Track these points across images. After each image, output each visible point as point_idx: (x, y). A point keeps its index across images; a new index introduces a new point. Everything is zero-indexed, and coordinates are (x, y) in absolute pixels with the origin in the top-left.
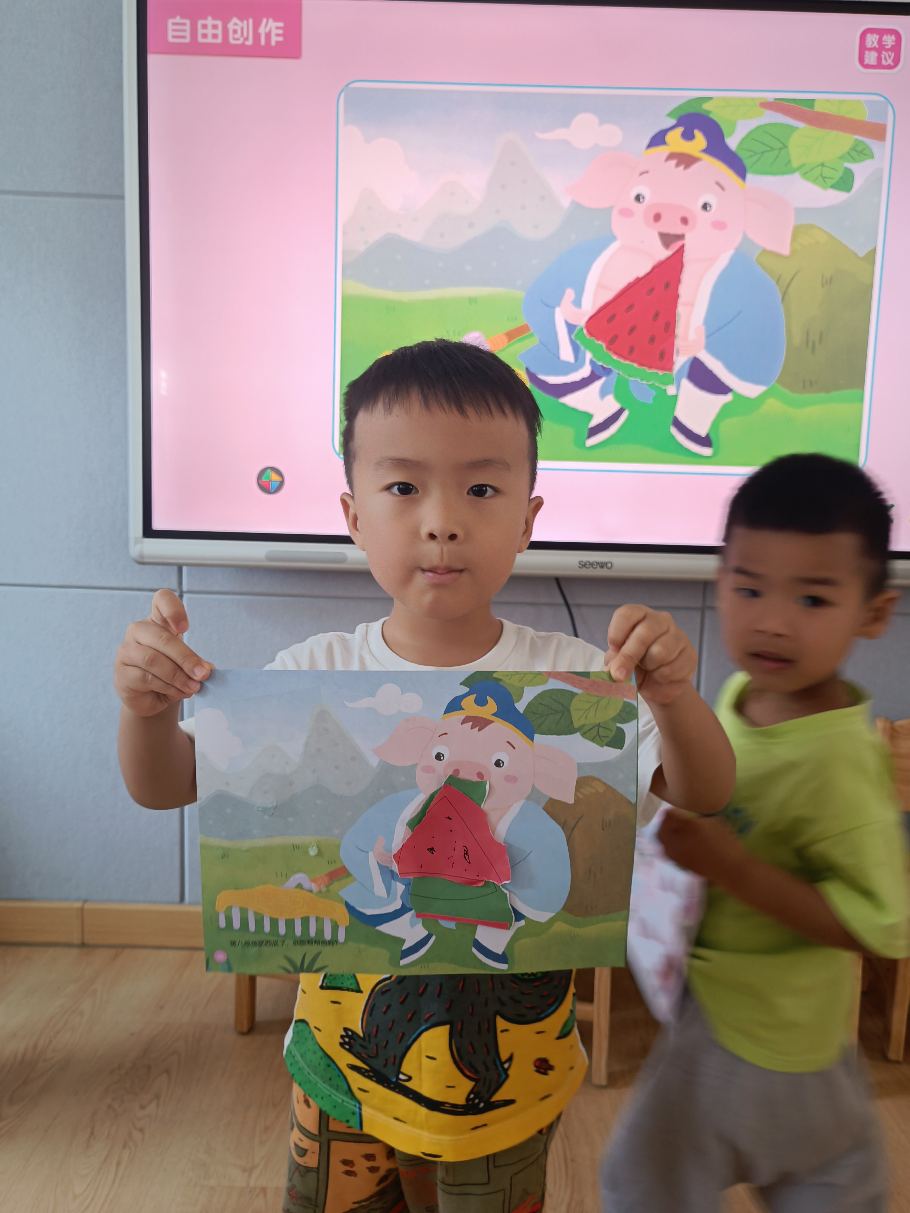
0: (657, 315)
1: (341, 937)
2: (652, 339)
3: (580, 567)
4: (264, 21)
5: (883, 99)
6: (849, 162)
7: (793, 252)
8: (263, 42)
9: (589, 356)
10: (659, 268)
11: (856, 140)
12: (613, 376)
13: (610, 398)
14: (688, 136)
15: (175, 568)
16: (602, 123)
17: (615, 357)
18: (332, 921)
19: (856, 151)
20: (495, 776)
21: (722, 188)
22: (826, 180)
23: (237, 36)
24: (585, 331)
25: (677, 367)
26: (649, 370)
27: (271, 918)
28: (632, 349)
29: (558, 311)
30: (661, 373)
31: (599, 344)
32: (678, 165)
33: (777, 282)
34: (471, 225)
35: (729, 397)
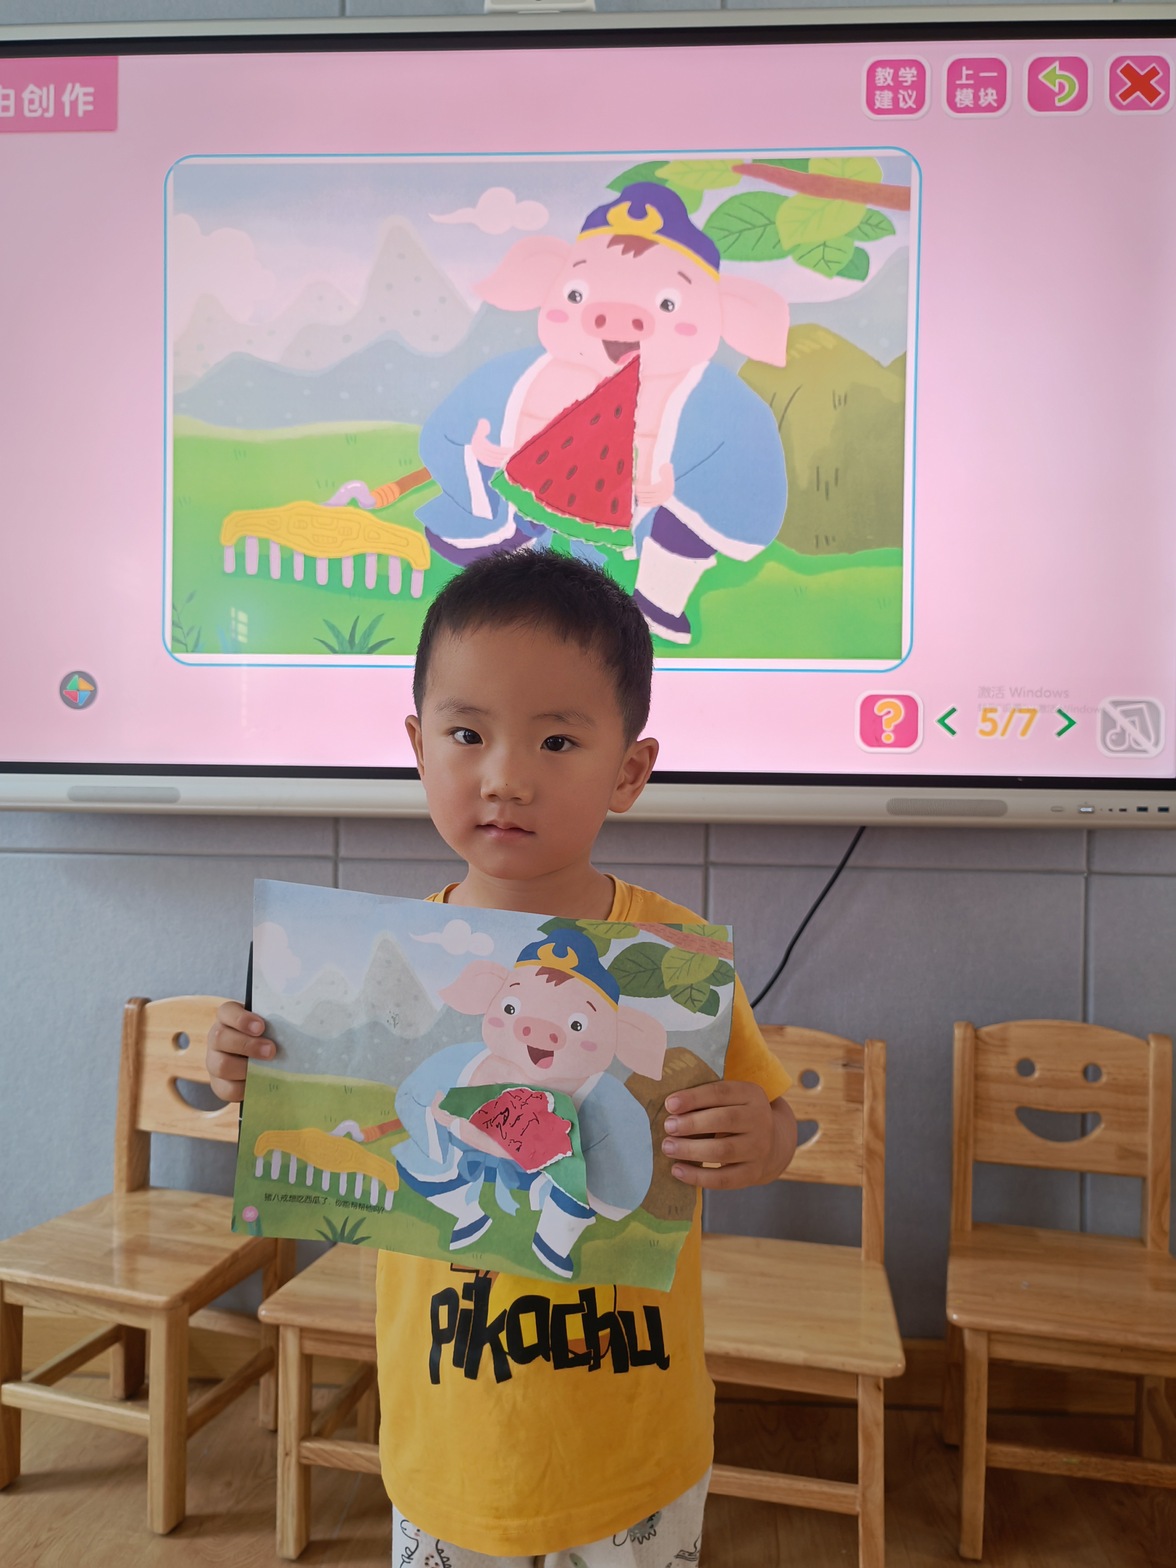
0: (605, 451)
2: (600, 484)
4: (70, 86)
5: (903, 154)
6: (860, 239)
7: (791, 361)
8: (67, 113)
9: (512, 509)
10: (605, 387)
11: (869, 209)
12: (548, 536)
14: (637, 213)
16: (519, 200)
17: (549, 510)
19: (870, 225)
21: (688, 280)
22: (831, 265)
23: (33, 107)
24: (506, 474)
25: (636, 522)
26: (597, 526)
28: (571, 500)
29: (468, 448)
30: (614, 530)
31: (526, 492)
32: (625, 252)
33: (771, 405)
34: (347, 338)
35: (712, 561)
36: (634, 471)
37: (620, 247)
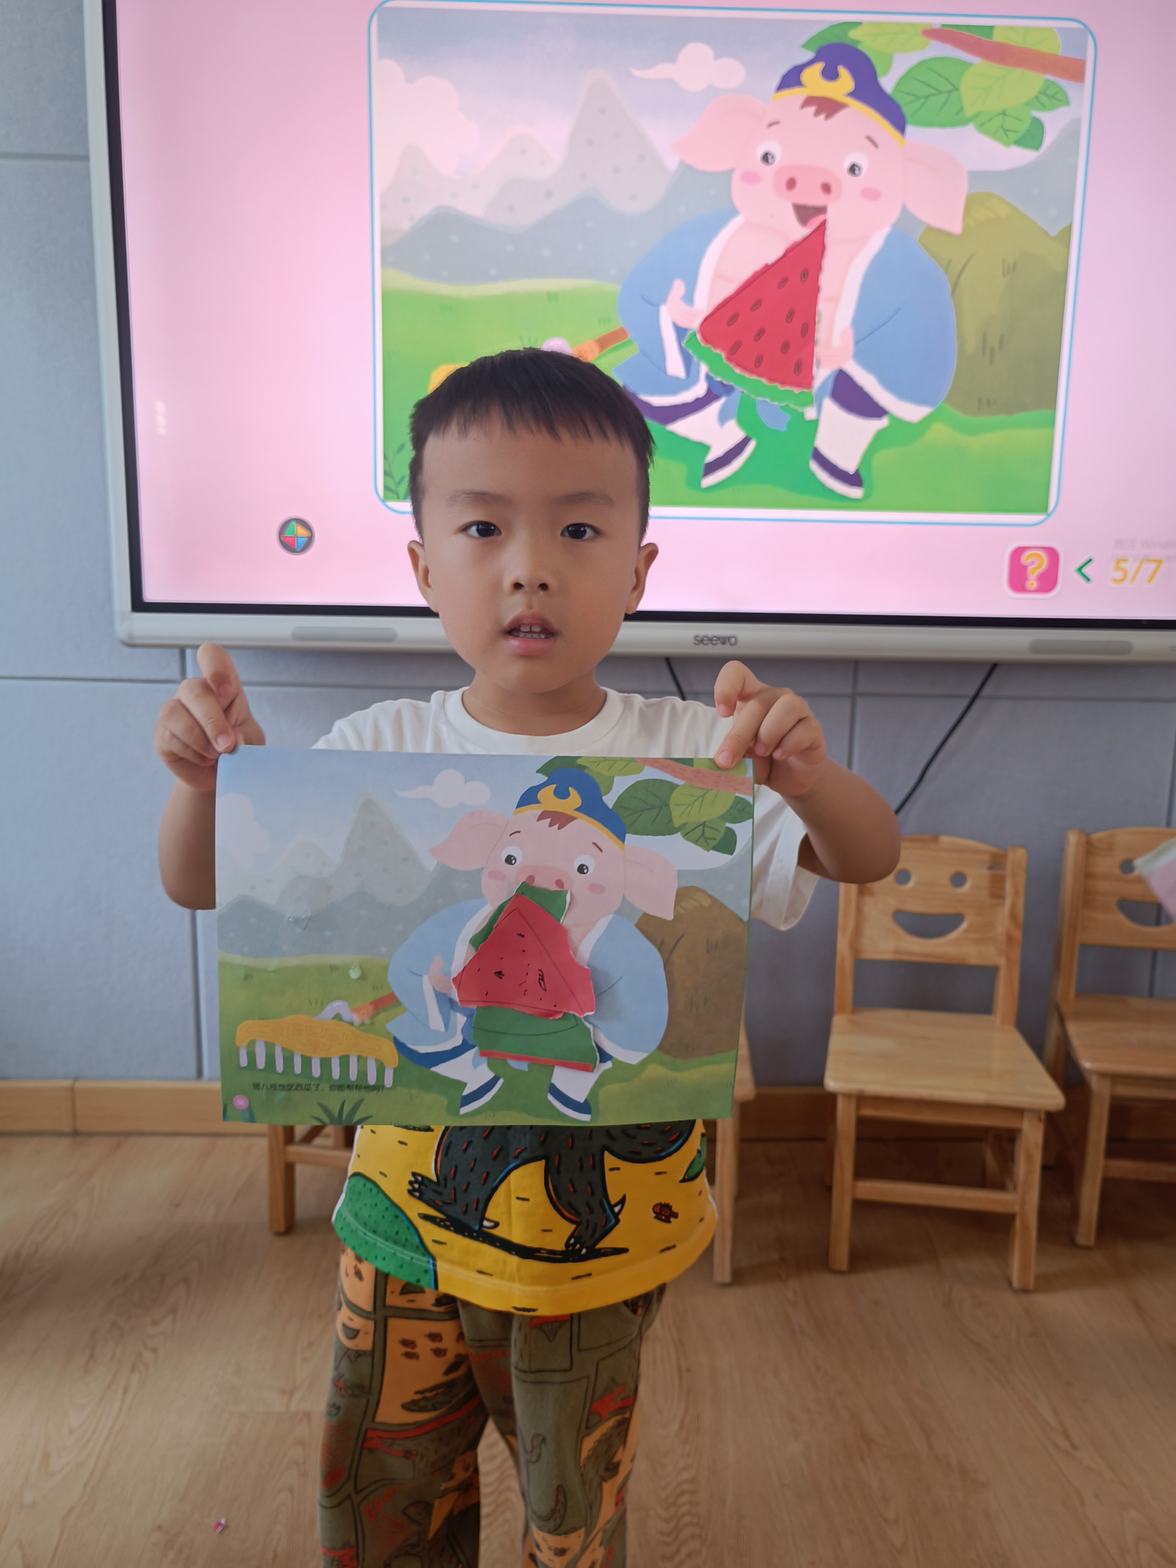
0: (791, 314)
1: (388, 1081)
2: (786, 347)
3: (695, 644)
5: (1081, 26)
6: (1038, 109)
7: (966, 229)
9: (704, 369)
10: (794, 250)
11: (1047, 80)
12: (736, 395)
13: (732, 424)
14: (830, 74)
15: (176, 652)
16: (717, 56)
17: (738, 371)
18: (377, 1060)
19: (1046, 95)
20: (577, 884)
21: (875, 145)
22: (1009, 133)
24: (699, 336)
25: (818, 382)
26: (781, 388)
27: (302, 1056)
28: (759, 360)
29: (663, 309)
30: (796, 391)
31: (717, 354)
32: (817, 113)
33: (946, 270)
34: (549, 195)
35: (884, 422)
36: (816, 335)
37: (812, 109)
